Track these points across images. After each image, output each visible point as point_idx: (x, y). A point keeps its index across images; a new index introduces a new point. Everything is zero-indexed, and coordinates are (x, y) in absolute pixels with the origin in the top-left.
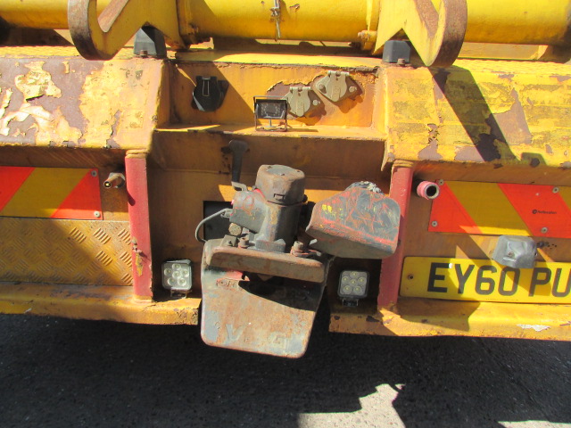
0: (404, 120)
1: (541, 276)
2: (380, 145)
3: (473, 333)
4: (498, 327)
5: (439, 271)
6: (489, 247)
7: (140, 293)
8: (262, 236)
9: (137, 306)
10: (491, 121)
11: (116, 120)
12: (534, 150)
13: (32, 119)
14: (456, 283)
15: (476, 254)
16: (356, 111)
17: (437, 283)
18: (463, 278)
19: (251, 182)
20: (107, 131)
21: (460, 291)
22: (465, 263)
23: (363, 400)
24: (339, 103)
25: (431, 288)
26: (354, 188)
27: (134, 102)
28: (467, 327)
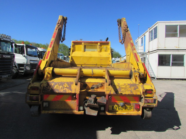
0: (107, 89)
1: (126, 107)
2: (104, 92)
3: (117, 114)
4: (120, 113)
5: (113, 107)
6: (119, 104)
7: (77, 110)
8: (92, 102)
9: (76, 112)
10: (117, 89)
11: (75, 90)
12: (121, 93)
13: (66, 90)
14: (115, 108)
15: (118, 105)
16: (102, 87)
17: (113, 109)
18: (116, 108)
19: (90, 97)
20: (74, 91)
21: (116, 109)
22: (116, 106)
23: (106, 129)
24: (100, 87)
25: (112, 109)
26: (102, 97)
27: (77, 88)
28: (116, 114)
